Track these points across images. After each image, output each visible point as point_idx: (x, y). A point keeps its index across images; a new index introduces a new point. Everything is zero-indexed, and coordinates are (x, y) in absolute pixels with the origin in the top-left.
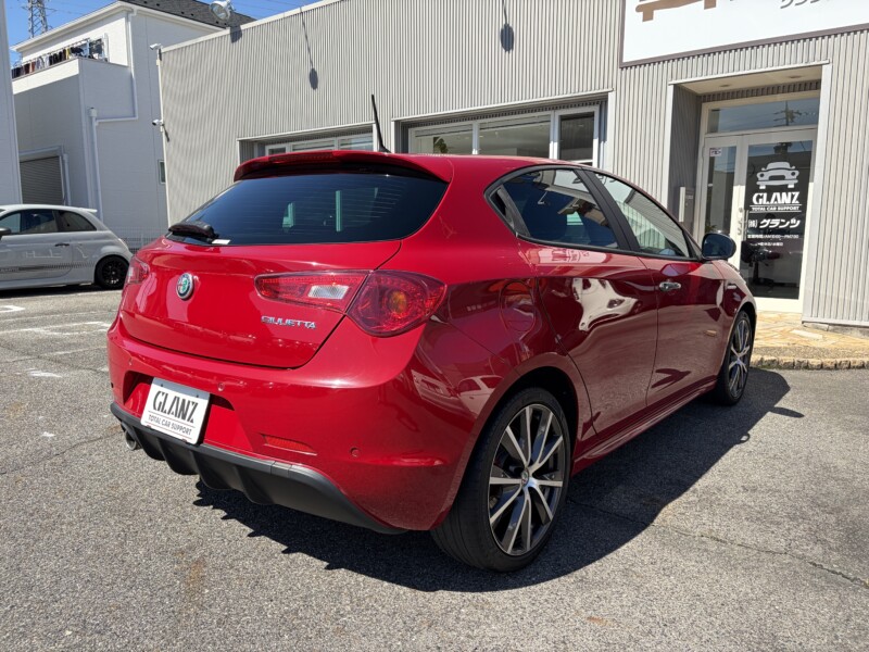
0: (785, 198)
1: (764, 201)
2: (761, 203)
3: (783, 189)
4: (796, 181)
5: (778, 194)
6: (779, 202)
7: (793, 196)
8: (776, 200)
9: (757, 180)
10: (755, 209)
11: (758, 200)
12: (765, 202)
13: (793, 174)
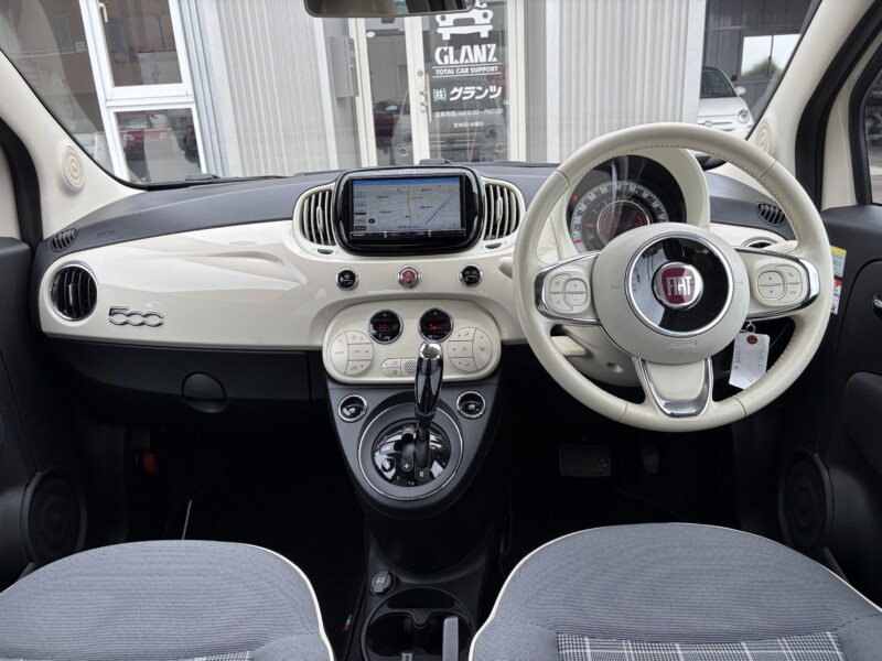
0: (478, 54)
1: (450, 59)
2: (447, 60)
3: (473, 39)
4: (490, 28)
5: (469, 47)
6: (472, 61)
7: (488, 51)
8: (467, 56)
9: (437, 25)
10: (441, 73)
11: (442, 60)
12: (452, 62)
13: (485, 16)
